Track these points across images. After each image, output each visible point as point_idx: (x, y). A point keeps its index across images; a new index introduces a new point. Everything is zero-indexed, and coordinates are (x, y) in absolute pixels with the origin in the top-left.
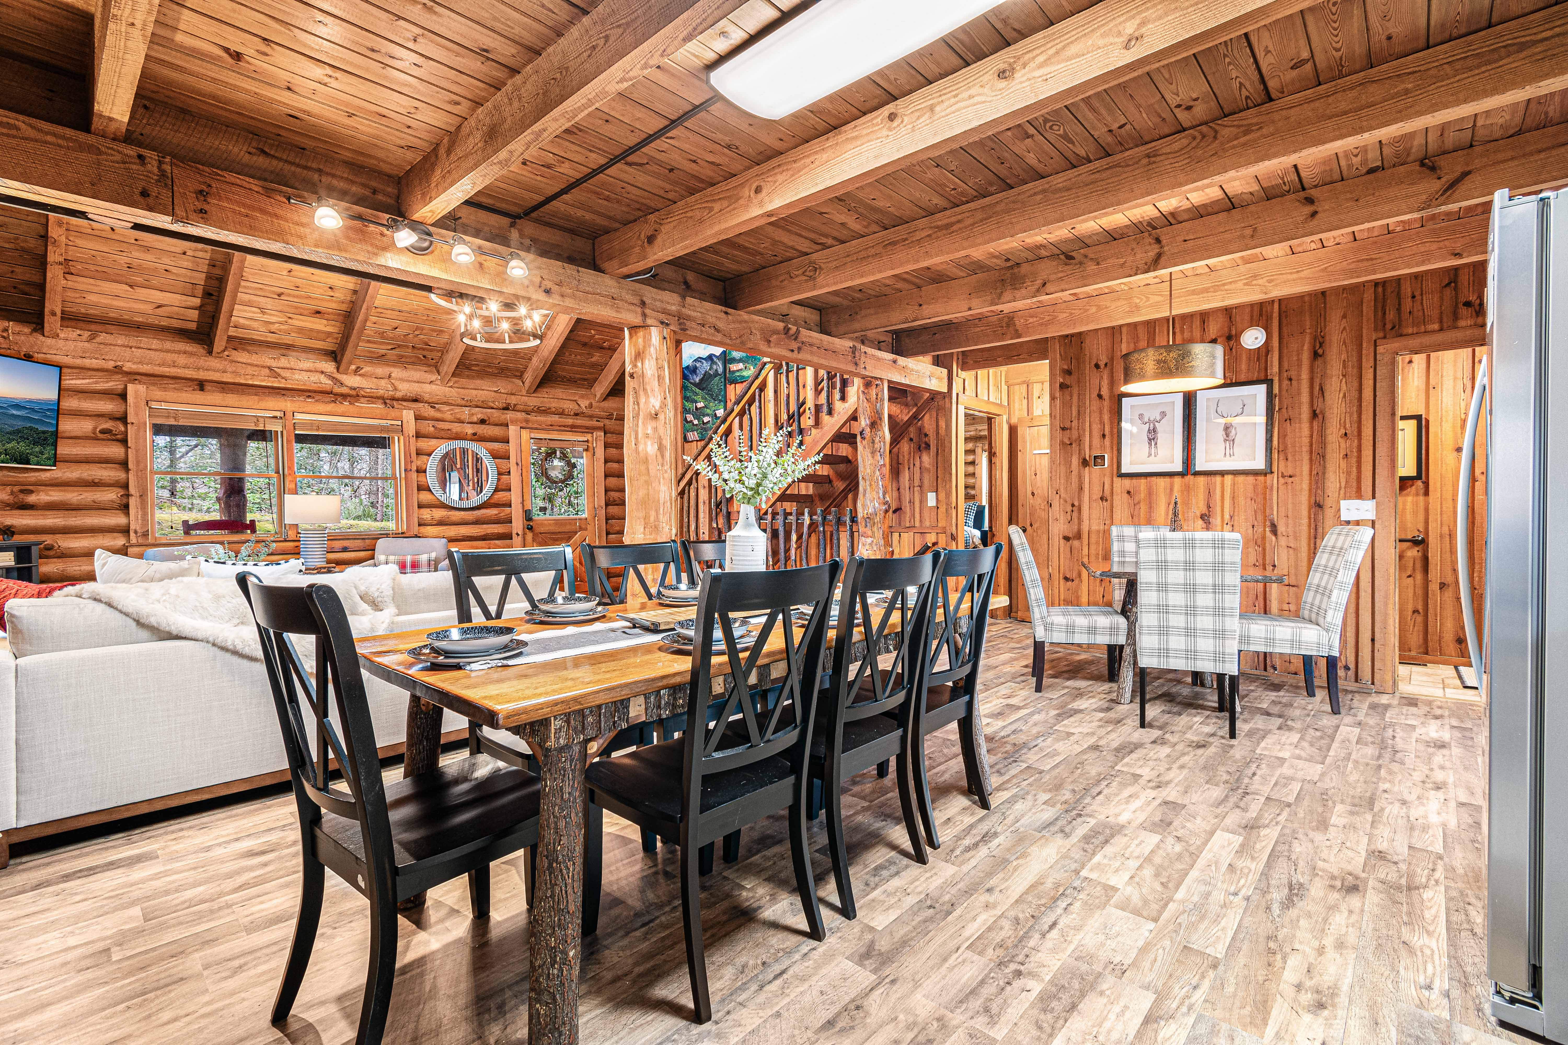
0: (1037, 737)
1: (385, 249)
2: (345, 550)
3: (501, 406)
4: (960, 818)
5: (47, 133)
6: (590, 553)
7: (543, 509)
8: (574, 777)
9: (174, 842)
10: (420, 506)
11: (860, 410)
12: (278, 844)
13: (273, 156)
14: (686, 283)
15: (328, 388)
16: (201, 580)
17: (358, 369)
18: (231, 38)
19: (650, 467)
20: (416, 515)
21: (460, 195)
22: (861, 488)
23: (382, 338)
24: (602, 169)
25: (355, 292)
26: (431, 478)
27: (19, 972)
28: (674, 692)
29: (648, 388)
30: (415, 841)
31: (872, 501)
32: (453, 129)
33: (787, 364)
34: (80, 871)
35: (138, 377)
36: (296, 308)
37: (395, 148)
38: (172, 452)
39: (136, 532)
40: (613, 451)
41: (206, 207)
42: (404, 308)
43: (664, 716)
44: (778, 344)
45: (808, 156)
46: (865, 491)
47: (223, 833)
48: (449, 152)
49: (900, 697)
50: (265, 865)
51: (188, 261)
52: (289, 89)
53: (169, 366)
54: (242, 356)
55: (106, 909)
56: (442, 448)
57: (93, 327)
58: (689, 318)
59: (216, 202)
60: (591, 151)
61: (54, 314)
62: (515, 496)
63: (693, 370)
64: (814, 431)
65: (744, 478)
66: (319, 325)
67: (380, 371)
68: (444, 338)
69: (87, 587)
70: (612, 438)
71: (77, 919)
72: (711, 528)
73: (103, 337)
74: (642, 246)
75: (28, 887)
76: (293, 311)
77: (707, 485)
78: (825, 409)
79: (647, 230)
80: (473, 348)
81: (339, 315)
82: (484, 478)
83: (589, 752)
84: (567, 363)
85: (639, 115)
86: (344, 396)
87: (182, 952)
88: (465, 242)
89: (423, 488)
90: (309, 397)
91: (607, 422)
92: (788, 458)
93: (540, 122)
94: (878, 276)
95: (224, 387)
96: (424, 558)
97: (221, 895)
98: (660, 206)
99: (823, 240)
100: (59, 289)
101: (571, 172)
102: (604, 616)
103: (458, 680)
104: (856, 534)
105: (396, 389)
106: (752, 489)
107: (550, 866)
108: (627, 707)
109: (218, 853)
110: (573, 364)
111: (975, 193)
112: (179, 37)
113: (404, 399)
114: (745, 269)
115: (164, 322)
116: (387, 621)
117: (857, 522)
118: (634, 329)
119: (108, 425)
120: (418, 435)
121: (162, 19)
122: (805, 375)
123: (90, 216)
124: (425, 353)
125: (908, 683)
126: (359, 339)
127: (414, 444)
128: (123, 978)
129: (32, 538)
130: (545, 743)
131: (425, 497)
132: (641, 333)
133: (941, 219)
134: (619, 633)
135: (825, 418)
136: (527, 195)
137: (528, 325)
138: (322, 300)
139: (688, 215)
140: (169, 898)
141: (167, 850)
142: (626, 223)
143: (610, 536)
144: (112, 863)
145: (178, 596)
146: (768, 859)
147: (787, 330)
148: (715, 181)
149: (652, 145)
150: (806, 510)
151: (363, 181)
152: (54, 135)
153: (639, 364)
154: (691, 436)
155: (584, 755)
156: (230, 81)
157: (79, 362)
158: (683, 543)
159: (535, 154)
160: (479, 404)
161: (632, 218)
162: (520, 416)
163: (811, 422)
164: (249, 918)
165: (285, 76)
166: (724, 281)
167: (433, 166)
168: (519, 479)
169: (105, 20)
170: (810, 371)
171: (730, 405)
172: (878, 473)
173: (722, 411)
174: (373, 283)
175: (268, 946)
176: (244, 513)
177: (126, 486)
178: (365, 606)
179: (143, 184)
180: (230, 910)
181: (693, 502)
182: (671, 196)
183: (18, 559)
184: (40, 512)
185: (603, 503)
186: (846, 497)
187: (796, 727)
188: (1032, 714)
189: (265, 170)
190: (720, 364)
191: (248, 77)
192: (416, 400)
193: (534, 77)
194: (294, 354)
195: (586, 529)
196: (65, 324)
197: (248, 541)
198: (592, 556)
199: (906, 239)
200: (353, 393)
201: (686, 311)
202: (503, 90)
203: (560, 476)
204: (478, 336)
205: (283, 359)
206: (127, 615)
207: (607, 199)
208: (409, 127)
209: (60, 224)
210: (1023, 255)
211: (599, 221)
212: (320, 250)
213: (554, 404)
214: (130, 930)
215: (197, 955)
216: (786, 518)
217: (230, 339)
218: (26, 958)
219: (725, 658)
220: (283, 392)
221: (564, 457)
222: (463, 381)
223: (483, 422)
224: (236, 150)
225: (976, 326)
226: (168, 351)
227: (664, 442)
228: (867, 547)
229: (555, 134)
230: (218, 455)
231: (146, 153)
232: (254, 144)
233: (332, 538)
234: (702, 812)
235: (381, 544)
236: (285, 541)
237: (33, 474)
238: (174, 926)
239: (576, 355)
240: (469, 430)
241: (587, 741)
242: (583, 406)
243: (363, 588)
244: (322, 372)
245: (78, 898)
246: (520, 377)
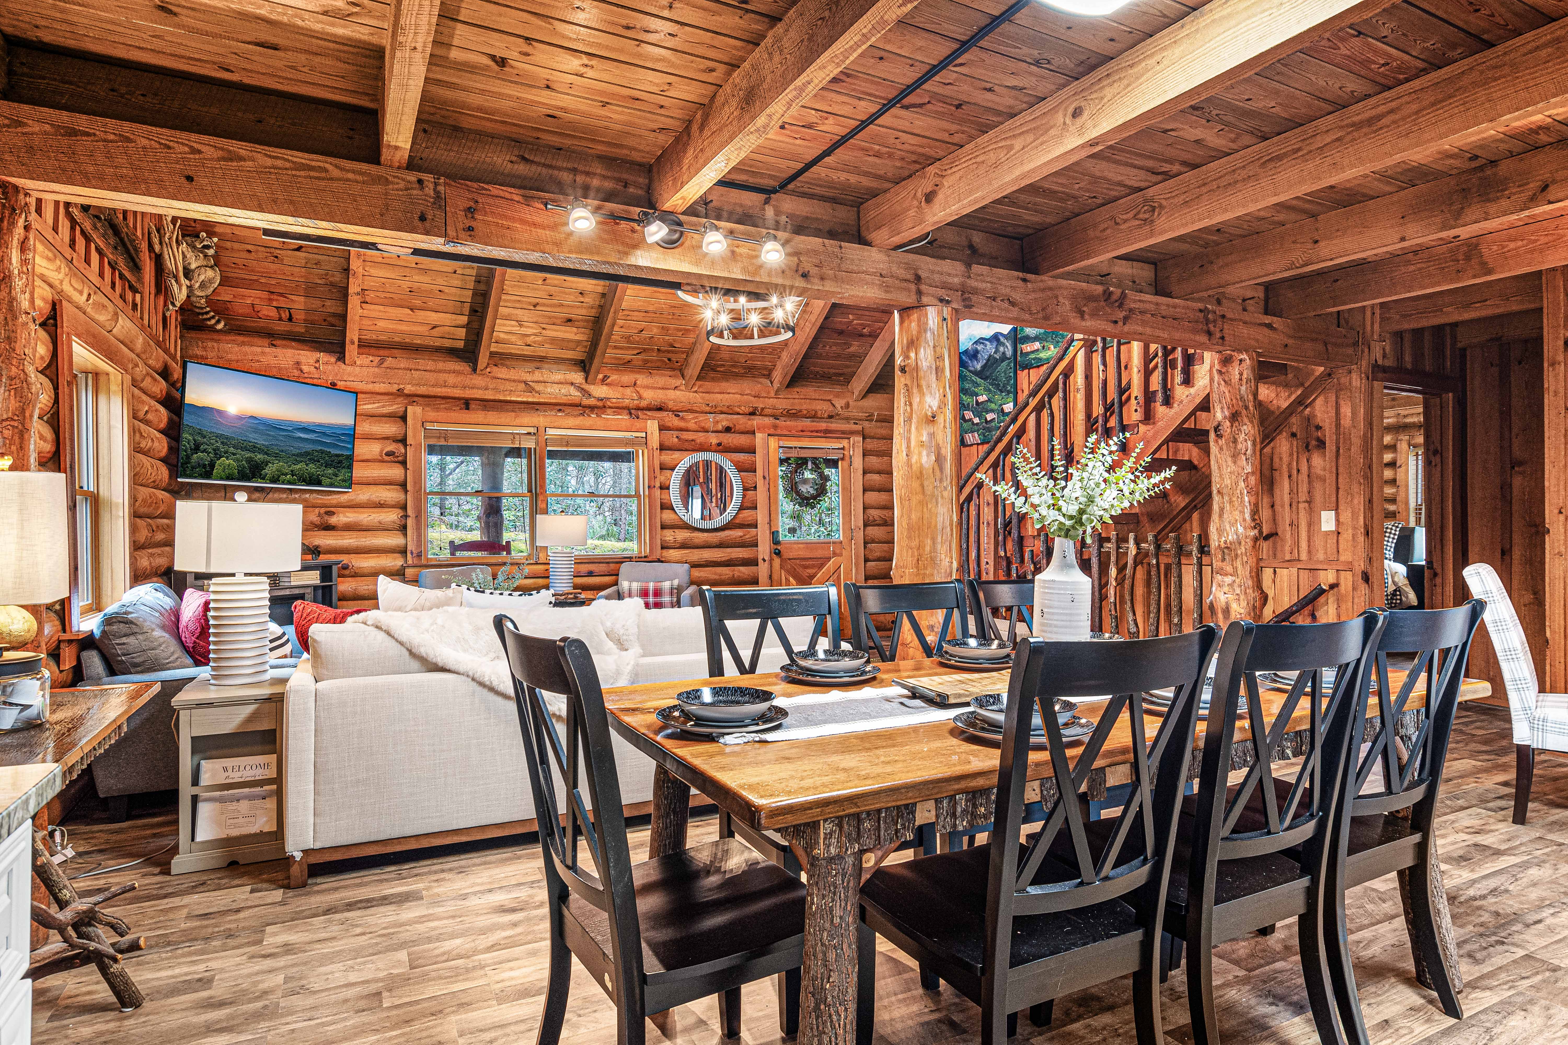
0: (1540, 908)
1: (635, 247)
2: (590, 574)
3: (747, 410)
4: (1404, 1023)
5: (348, 171)
6: (854, 596)
7: (792, 531)
8: (846, 897)
9: (436, 884)
10: (663, 527)
11: (1214, 397)
12: (527, 903)
13: (532, 162)
14: (971, 246)
15: (577, 401)
16: (465, 610)
17: (606, 377)
18: (497, 44)
19: (926, 483)
20: (658, 537)
21: (713, 174)
22: (1216, 507)
23: (628, 342)
24: (872, 119)
25: (603, 295)
26: (674, 496)
27: (310, 1001)
28: (974, 797)
29: (923, 383)
30: (664, 944)
31: (1232, 525)
32: (706, 101)
33: (1104, 340)
34: (361, 901)
35: (416, 399)
36: (550, 318)
37: (647, 133)
38: (443, 469)
39: (412, 553)
40: (873, 460)
41: (473, 224)
42: (651, 308)
43: (961, 828)
44: (1094, 315)
45: (1153, 54)
46: (1222, 510)
47: (479, 881)
48: (702, 128)
49: (1308, 829)
50: (515, 925)
51: (457, 279)
52: (548, 87)
53: (441, 386)
54: (501, 372)
55: (379, 948)
56: (686, 461)
57: (382, 352)
58: (975, 291)
59: (481, 217)
60: (860, 99)
61: (353, 343)
62: (761, 516)
63: (974, 355)
64: (1142, 428)
65: (1061, 503)
66: (570, 333)
67: (627, 378)
68: (690, 339)
69: (371, 615)
70: (872, 445)
71: (357, 953)
72: (997, 556)
73: (389, 361)
74: (919, 207)
75: (320, 910)
76: (547, 320)
77: (991, 501)
78: (1160, 396)
79: (926, 186)
80: (719, 346)
81: (587, 321)
82: (728, 493)
83: (865, 865)
84: (820, 356)
85: (920, 43)
86: (592, 408)
87: (441, 1012)
88: (717, 228)
89: (667, 506)
90: (560, 410)
91: (866, 424)
92: (1123, 473)
93: (805, 74)
94: (1252, 208)
95: (487, 404)
96: (666, 585)
97: (476, 952)
98: (941, 153)
99: (1166, 167)
100: (357, 318)
101: (833, 128)
102: (874, 678)
103: (711, 756)
104: (1207, 570)
105: (641, 398)
106: (1071, 517)
107: (817, 1007)
108: (913, 813)
109: (474, 903)
110: (828, 358)
111: (1420, 64)
112: (454, 54)
113: (649, 408)
114: (1049, 220)
115: (438, 343)
116: (632, 663)
117: (1208, 553)
118: (905, 311)
119: (391, 447)
120: (662, 448)
121: (441, 38)
122: (1129, 351)
123: (380, 246)
124: (670, 355)
125: (1320, 808)
126: (607, 346)
127: (658, 458)
128: (392, 1029)
129: (333, 558)
130: (812, 849)
131: (668, 516)
132: (915, 316)
133: (1360, 112)
134: (896, 705)
135: (1160, 410)
136: (783, 164)
137: (779, 316)
138: (572, 307)
139: (978, 160)
140: (431, 946)
141: (431, 892)
142: (898, 181)
143: (869, 564)
144: (385, 898)
145: (443, 626)
146: (1095, 1031)
147: (1107, 295)
148: (1016, 110)
149: (937, 78)
150: (1131, 536)
151: (616, 175)
152: (353, 172)
153: (912, 355)
154: (970, 438)
155: (859, 869)
156: (496, 90)
157: (370, 387)
158: (971, 583)
159: (795, 114)
160: (725, 409)
161: (907, 173)
162: (768, 421)
163: (1136, 417)
164: (499, 985)
165: (544, 74)
166: (1021, 239)
167: (686, 146)
168: (766, 494)
169: (393, 50)
170: (1136, 347)
171: (1022, 397)
172: (1242, 484)
173: (1011, 405)
174: (620, 284)
175: (516, 1023)
176: (501, 534)
177: (404, 507)
178: (610, 644)
179: (422, 208)
180: (482, 972)
181: (973, 522)
182: (956, 139)
183: (323, 579)
184: (339, 533)
185: (861, 524)
186: (1189, 517)
187: (1146, 860)
188: (1525, 866)
189: (525, 178)
190: (1009, 345)
191: (511, 82)
192: (660, 409)
193: (799, 22)
194: (546, 366)
195: (841, 555)
196: (361, 351)
197: (504, 564)
198: (858, 597)
199: (1299, 149)
200: (600, 404)
201: (973, 283)
202: (762, 44)
203: (812, 491)
204: (725, 333)
205: (537, 373)
206: (401, 643)
207: (878, 155)
208: (662, 107)
209: (359, 255)
210: (1502, 146)
211: (866, 182)
212: (573, 256)
213: (805, 406)
214: (398, 975)
215: (453, 1018)
216: (1101, 546)
217: (492, 354)
218: (317, 987)
219: (1045, 756)
220: (537, 407)
221: (816, 468)
222: (708, 385)
223: (728, 430)
224: (500, 161)
225: (1408, 262)
226: (440, 371)
227: (943, 451)
228: (1226, 589)
229: (821, 86)
230: (480, 472)
231: (425, 177)
232: (516, 152)
233: (579, 561)
234: (1012, 966)
235: (625, 568)
236: (537, 564)
237: (334, 496)
238: (434, 979)
239: (831, 346)
240: (714, 439)
241: (862, 852)
242: (838, 406)
243: (608, 624)
244: (572, 384)
245: (358, 930)
246: (768, 376)
